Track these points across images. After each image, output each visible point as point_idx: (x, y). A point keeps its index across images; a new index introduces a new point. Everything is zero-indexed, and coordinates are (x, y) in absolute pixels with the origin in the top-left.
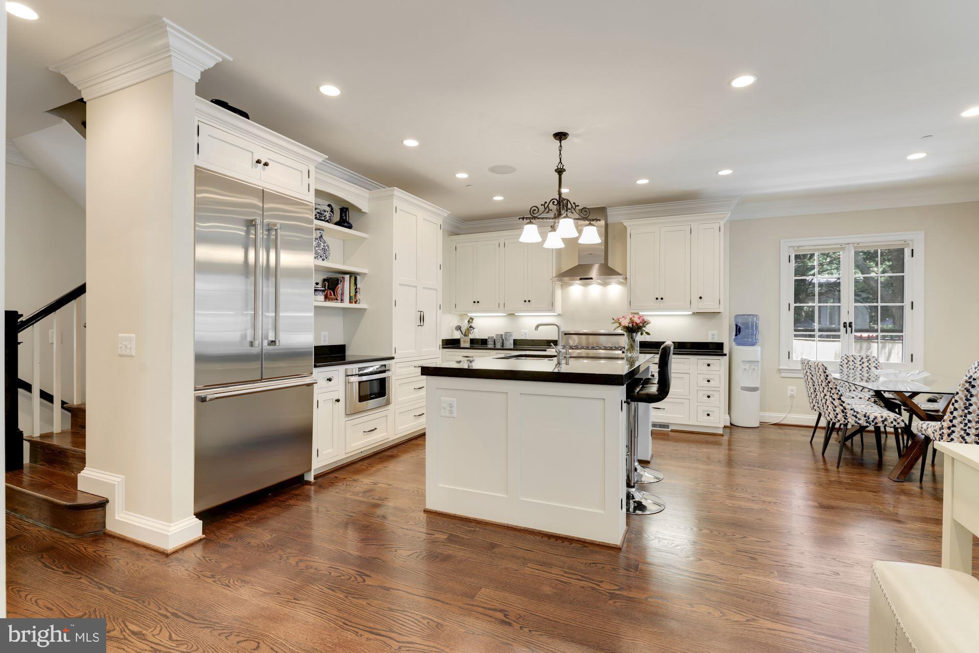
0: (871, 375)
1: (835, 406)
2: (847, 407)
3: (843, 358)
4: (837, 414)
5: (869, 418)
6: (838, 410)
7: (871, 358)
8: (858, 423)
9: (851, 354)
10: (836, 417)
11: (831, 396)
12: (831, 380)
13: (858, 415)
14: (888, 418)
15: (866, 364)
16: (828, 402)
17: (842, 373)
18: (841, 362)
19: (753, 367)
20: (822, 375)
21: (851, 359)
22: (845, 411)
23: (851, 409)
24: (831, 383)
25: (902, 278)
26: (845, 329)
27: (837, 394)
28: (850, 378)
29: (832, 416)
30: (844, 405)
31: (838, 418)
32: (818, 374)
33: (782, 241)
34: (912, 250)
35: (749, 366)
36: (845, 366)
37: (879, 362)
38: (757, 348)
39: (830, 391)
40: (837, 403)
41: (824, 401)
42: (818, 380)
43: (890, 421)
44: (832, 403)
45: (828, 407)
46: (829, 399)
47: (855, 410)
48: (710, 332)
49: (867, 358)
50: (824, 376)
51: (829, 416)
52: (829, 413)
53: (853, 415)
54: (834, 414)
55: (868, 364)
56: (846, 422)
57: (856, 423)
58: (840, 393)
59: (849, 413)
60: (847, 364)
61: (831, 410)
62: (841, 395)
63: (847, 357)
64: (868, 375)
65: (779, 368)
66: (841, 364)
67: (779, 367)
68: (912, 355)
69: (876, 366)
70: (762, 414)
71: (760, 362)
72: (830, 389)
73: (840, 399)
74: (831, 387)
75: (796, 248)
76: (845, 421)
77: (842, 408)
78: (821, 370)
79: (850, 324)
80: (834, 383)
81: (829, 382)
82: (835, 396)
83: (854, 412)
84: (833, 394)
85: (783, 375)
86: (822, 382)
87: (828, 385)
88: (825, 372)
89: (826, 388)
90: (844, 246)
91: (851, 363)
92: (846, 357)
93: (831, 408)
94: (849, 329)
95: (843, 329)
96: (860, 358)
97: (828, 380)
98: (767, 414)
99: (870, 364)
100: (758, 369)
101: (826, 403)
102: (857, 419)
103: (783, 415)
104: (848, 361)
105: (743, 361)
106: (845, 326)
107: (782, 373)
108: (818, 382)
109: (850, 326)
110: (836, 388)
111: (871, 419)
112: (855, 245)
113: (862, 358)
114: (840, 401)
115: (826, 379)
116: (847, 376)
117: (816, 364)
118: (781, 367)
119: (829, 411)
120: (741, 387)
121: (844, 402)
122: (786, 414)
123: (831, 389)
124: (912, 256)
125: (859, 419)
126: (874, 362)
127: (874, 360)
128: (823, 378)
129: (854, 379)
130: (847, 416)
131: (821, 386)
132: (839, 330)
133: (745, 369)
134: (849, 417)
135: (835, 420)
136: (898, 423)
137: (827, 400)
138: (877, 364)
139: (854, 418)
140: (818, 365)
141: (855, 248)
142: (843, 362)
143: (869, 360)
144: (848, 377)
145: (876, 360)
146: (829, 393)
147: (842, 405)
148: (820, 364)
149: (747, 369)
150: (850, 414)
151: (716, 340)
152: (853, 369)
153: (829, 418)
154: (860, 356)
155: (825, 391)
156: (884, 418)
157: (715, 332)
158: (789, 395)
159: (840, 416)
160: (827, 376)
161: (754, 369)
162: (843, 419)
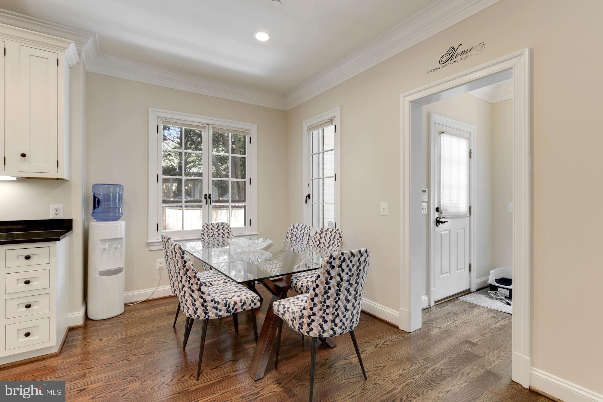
0: (225, 240)
1: (194, 299)
2: (209, 298)
3: (205, 227)
4: (197, 309)
5: (229, 306)
6: (198, 304)
7: (225, 225)
8: (219, 316)
9: (210, 223)
10: (195, 313)
11: (190, 288)
12: (190, 267)
13: (219, 307)
14: (246, 300)
15: (222, 231)
16: (187, 295)
17: (203, 241)
18: (203, 231)
19: (116, 245)
20: (180, 261)
21: (211, 227)
22: (205, 304)
23: (212, 301)
24: (190, 271)
25: (243, 160)
26: (206, 200)
27: (197, 284)
28: (210, 245)
29: (191, 312)
30: (204, 296)
31: (198, 314)
32: (175, 260)
33: (150, 108)
34: (250, 138)
35: (109, 245)
36: (206, 234)
37: (230, 228)
38: (122, 223)
39: (189, 281)
40: (196, 295)
41: (182, 293)
42: (175, 267)
43: (248, 304)
44: (191, 296)
45: (187, 300)
46: (188, 291)
47: (216, 301)
48: (51, 205)
49: (222, 226)
50: (182, 263)
51: (188, 312)
52: (188, 308)
53: (213, 308)
54: (193, 310)
55: (223, 231)
56: (207, 317)
57: (216, 316)
58: (199, 283)
59: (210, 305)
60: (207, 232)
61: (190, 304)
62: (201, 285)
63: (208, 225)
64: (223, 240)
65: (148, 242)
66: (203, 232)
67: (148, 240)
68: (250, 220)
69: (229, 232)
70: (129, 294)
71: (124, 239)
72: (188, 279)
73: (199, 290)
74: (190, 276)
75: (163, 119)
76: (205, 317)
77: (202, 301)
78: (178, 254)
79: (210, 195)
80: (193, 270)
81: (187, 270)
82: (195, 287)
83: (215, 302)
84: (192, 284)
85: (152, 248)
86: (180, 270)
87: (186, 274)
88: (182, 258)
89: (184, 278)
90: (205, 125)
91: (210, 231)
92: (206, 225)
93: (190, 302)
94: (209, 200)
95: (204, 201)
96: (217, 226)
97: (187, 267)
98: (135, 293)
99: (224, 231)
100: (122, 247)
101: (184, 296)
102: (218, 312)
103: (152, 290)
104: (208, 229)
105: (101, 240)
106: (206, 198)
107: (150, 247)
108: (176, 269)
109: (210, 198)
110: (195, 277)
111: (232, 306)
112: (213, 126)
113: (219, 226)
114: (200, 292)
115: (184, 266)
116: (207, 244)
117: (173, 247)
118: (149, 241)
119: (188, 305)
120: (100, 271)
121: (203, 293)
122: (155, 288)
123: (190, 278)
124: (250, 143)
125: (220, 311)
126: (227, 228)
127: (227, 227)
128: (180, 264)
129: (213, 245)
130: (207, 310)
131: (178, 275)
132: (200, 202)
133: (105, 249)
134: (210, 311)
135: (194, 316)
136: (255, 304)
137: (185, 292)
138: (229, 230)
139: (215, 311)
140: (174, 248)
141: (213, 128)
142: (204, 231)
143: (224, 227)
144: (209, 244)
145: (229, 227)
146: (187, 283)
147: (201, 297)
148: (177, 247)
149: (107, 249)
150: (210, 307)
151: (61, 216)
152: (212, 236)
153: (188, 314)
154: (217, 224)
155: (183, 281)
156: (243, 301)
157: (60, 206)
158: (158, 268)
159: (200, 312)
160: (185, 262)
161: (116, 248)
162: (203, 314)
